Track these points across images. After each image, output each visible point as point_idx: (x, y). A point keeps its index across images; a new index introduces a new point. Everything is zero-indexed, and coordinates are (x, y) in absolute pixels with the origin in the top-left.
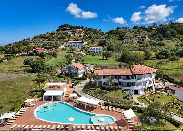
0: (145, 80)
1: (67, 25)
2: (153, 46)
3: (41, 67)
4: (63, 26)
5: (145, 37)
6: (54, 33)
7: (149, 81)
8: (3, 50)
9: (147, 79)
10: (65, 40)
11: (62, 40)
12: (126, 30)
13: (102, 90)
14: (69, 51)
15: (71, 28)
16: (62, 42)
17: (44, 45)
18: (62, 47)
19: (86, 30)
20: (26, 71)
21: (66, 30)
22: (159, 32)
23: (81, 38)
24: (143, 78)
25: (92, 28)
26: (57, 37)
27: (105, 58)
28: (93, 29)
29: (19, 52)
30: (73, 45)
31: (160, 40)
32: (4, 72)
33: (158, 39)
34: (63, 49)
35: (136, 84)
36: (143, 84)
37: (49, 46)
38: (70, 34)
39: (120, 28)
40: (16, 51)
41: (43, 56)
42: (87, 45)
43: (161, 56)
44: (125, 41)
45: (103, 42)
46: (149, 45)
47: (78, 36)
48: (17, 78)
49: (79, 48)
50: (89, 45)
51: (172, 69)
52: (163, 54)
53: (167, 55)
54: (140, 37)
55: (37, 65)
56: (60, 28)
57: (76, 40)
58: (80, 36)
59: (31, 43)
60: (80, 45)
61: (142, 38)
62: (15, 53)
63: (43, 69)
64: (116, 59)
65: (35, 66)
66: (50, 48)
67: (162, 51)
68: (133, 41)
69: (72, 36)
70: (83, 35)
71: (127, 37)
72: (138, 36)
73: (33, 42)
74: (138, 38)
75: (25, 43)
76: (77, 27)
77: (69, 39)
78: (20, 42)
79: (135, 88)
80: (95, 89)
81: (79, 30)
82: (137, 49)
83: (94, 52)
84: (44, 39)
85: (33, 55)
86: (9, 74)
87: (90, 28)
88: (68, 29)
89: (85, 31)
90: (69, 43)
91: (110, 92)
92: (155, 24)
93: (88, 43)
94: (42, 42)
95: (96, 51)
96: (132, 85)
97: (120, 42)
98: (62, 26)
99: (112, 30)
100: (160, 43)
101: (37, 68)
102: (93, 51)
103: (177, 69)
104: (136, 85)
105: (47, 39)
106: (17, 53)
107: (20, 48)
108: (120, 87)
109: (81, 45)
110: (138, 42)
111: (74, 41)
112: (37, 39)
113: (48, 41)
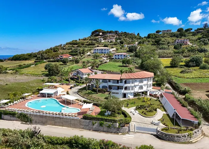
0: (133, 85)
1: (100, 30)
2: (192, 52)
3: (56, 71)
4: (96, 31)
5: (186, 41)
6: (85, 39)
7: (139, 86)
8: (35, 57)
9: (136, 84)
10: (95, 46)
11: (91, 46)
12: (167, 33)
13: (92, 92)
14: (94, 57)
15: (104, 33)
16: (90, 48)
17: (72, 52)
18: (89, 53)
19: (121, 35)
20: (44, 75)
21: (99, 35)
22: (206, 36)
23: (111, 44)
24: (131, 83)
25: (127, 32)
26: (87, 43)
27: (124, 65)
28: (129, 33)
29: (47, 58)
30: (99, 51)
31: (204, 45)
32: (26, 75)
33: (202, 44)
34: (89, 55)
35: (124, 87)
36: (131, 88)
37: (76, 52)
38: (101, 39)
39: (161, 31)
40: (45, 57)
41: (65, 61)
42: (115, 51)
43: (191, 64)
44: (161, 46)
45: (132, 48)
46: (186, 51)
47: (108, 42)
48: (34, 80)
49: (105, 55)
50: (117, 51)
51: (193, 78)
52: (193, 62)
53: (198, 62)
54: (179, 41)
55: (53, 70)
56: (93, 33)
57: (105, 46)
58: (111, 42)
59: (61, 49)
60: (106, 51)
61: (182, 42)
62: (43, 59)
63: (58, 74)
64: (137, 66)
65: (51, 70)
66: (76, 55)
67: (193, 58)
68: (169, 47)
69: (102, 41)
70: (114, 40)
71: (164, 42)
72: (177, 41)
73: (63, 48)
74: (177, 42)
75: (55, 50)
76: (111, 32)
77: (98, 45)
78: (51, 49)
79: (122, 92)
80: (87, 91)
81: (112, 35)
82: (171, 56)
83: (119, 58)
84: (74, 46)
85: (58, 61)
86: (30, 76)
87: (125, 33)
88: (101, 34)
89: (119, 36)
90: (95, 50)
91: (97, 93)
92: (206, 25)
93: (117, 49)
94: (71, 48)
95: (120, 57)
96: (120, 89)
97: (154, 47)
98: (94, 31)
99: (150, 34)
100: (201, 48)
101: (53, 72)
102: (117, 57)
103: (199, 78)
104: (124, 89)
105: (77, 46)
106: (44, 59)
107: (49, 55)
108: (109, 90)
109: (108, 51)
110: (175, 48)
111: (104, 47)
112: (67, 46)
113: (77, 47)
